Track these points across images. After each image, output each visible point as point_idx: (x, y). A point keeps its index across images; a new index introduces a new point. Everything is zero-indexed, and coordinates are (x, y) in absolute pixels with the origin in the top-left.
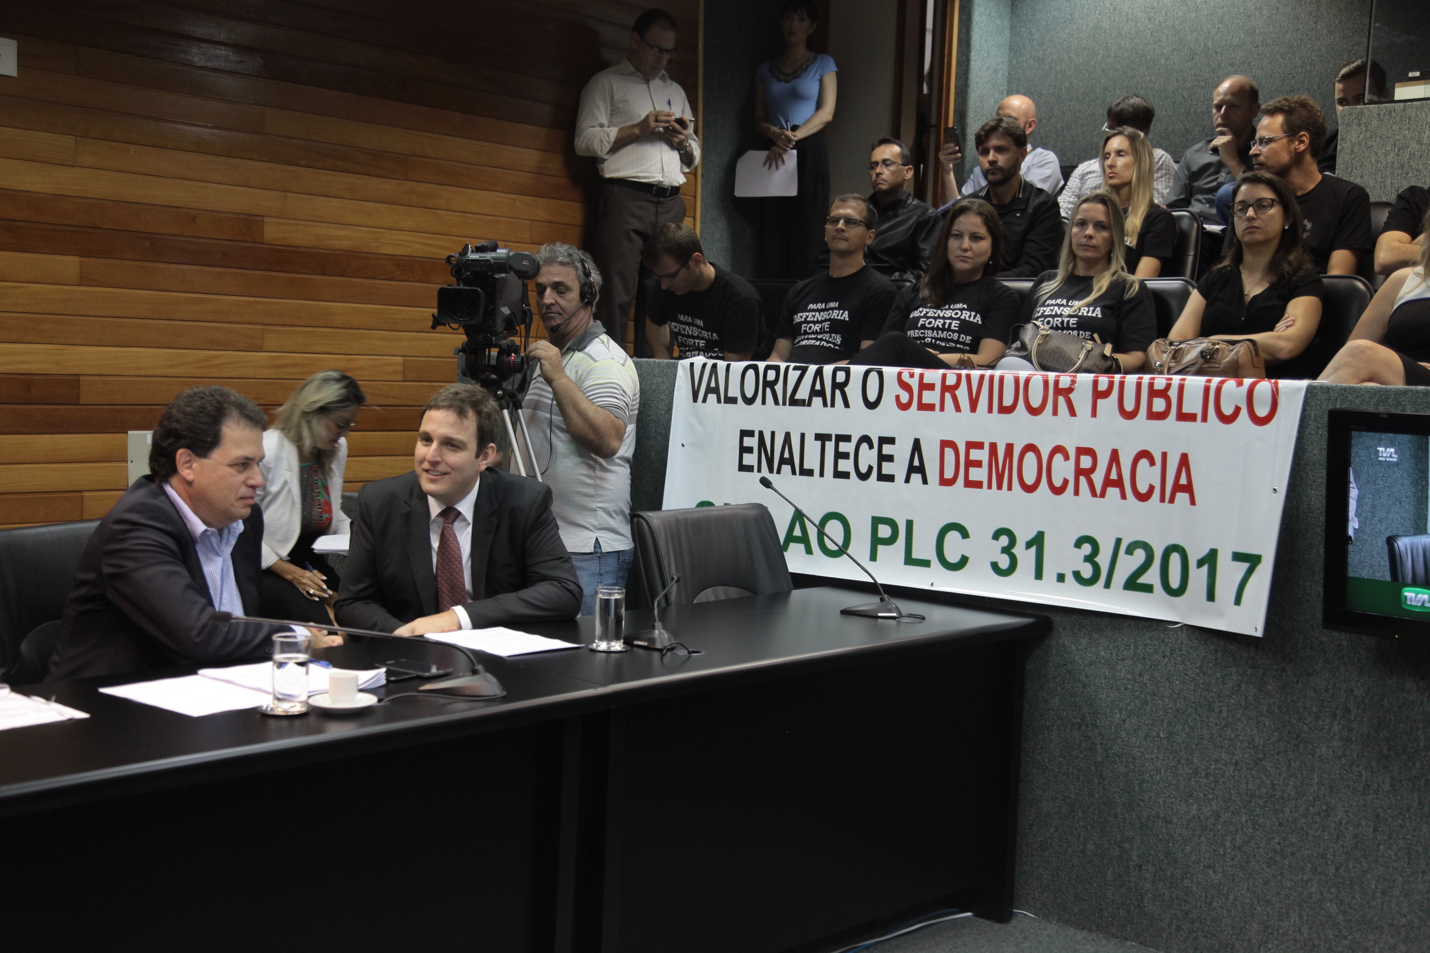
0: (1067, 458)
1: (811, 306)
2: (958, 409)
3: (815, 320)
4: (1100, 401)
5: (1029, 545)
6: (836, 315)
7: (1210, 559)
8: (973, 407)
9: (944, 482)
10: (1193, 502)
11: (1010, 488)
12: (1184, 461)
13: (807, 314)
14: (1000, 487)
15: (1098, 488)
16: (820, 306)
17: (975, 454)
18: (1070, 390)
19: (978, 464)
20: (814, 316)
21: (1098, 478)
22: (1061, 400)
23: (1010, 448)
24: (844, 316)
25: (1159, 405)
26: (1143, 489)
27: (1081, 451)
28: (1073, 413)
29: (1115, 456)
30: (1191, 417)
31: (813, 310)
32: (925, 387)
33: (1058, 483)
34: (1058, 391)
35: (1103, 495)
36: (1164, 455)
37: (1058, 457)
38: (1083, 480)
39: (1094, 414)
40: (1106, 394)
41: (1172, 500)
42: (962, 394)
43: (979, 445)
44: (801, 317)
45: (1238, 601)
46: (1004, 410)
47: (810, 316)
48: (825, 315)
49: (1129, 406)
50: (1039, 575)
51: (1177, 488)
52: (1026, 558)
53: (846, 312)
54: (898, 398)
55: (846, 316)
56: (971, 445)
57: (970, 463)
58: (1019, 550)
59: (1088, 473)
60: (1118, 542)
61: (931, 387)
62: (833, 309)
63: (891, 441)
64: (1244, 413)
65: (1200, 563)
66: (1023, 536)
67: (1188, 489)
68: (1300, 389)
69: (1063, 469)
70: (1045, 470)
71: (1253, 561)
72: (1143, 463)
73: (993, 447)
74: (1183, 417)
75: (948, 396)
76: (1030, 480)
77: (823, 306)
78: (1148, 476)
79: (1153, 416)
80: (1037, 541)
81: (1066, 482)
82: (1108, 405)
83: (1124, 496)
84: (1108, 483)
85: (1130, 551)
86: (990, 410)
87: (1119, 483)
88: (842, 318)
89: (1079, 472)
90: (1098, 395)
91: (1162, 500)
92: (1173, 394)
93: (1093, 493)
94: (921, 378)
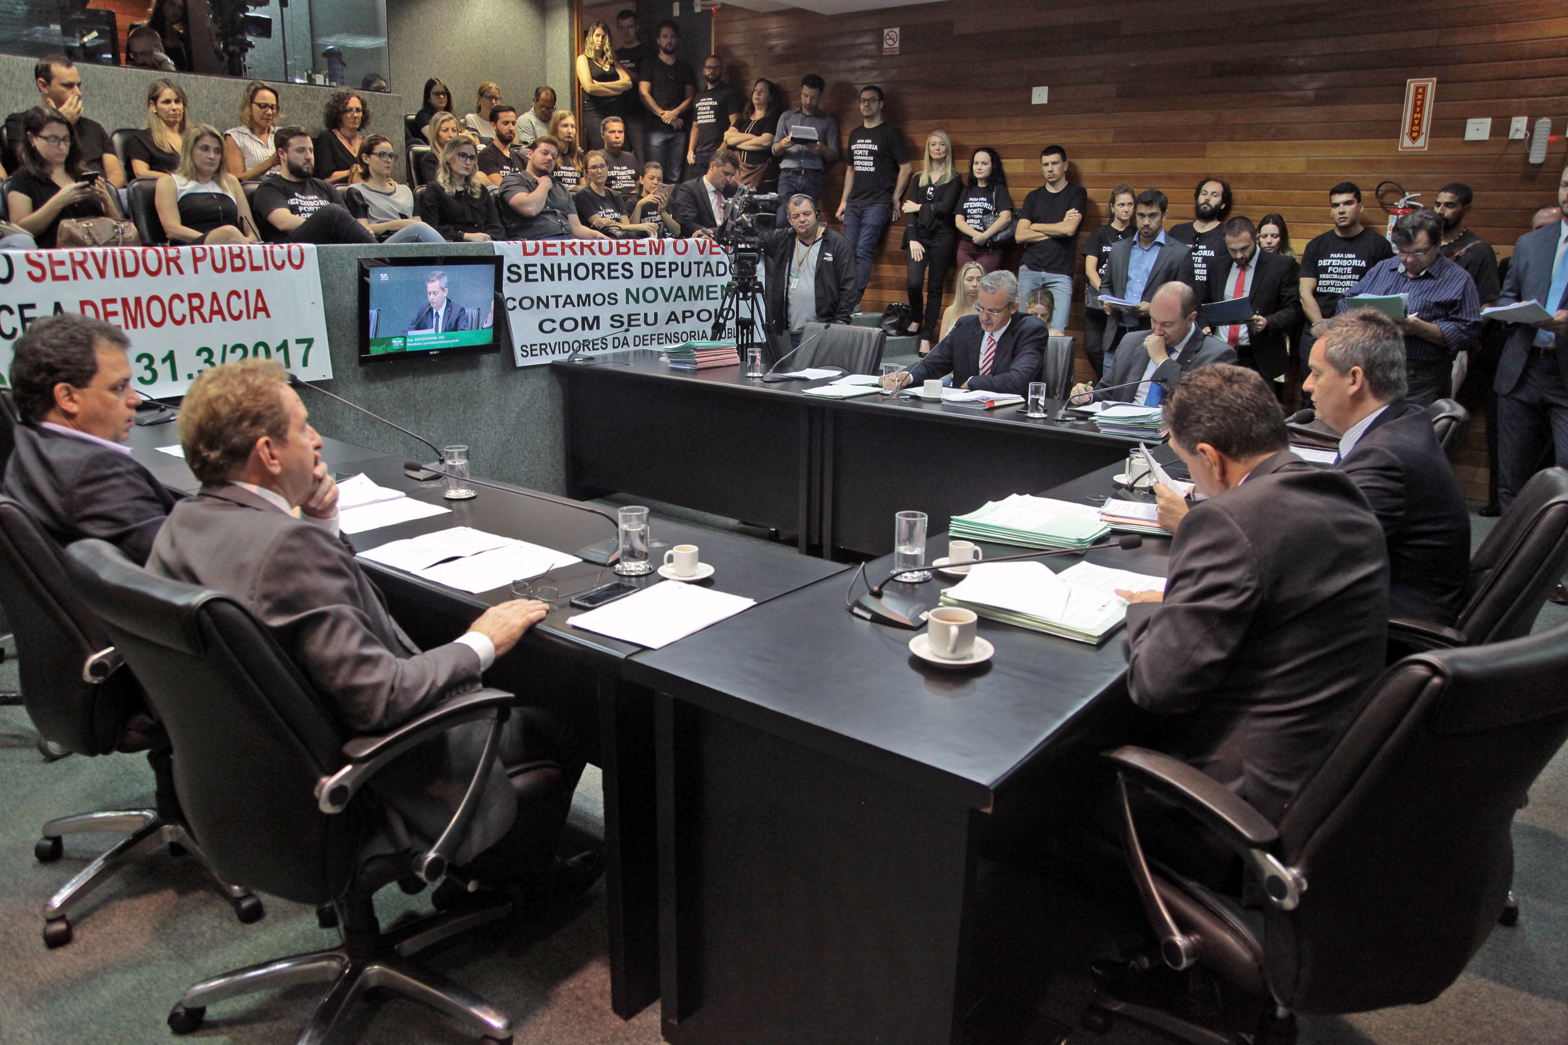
0: (182, 300)
2: (89, 276)
4: (199, 264)
5: (164, 361)
7: (284, 346)
8: (102, 274)
10: (268, 316)
11: (143, 326)
12: (259, 293)
14: (135, 326)
15: (207, 317)
17: (110, 308)
18: (178, 258)
19: (115, 314)
21: (206, 311)
22: (172, 265)
23: (138, 300)
25: (238, 263)
26: (236, 313)
27: (191, 296)
28: (181, 272)
29: (214, 296)
30: (259, 268)
32: (53, 263)
33: (178, 318)
34: (169, 260)
35: (211, 320)
36: (246, 292)
37: (176, 302)
38: (196, 314)
39: (196, 271)
40: (203, 259)
41: (255, 317)
42: (90, 266)
43: (113, 301)
45: (305, 363)
46: (127, 274)
49: (219, 265)
50: (175, 377)
51: (257, 309)
52: (163, 370)
54: (30, 274)
56: (105, 302)
57: (107, 314)
58: (157, 365)
59: (198, 309)
60: (225, 347)
61: (62, 263)
63: (32, 306)
64: (287, 263)
65: (278, 349)
66: (158, 356)
67: (265, 309)
69: (180, 309)
70: (168, 311)
71: (309, 342)
72: (234, 298)
73: (125, 301)
74: (254, 268)
75: (79, 269)
76: (157, 318)
78: (238, 305)
79: (235, 269)
80: (170, 357)
81: (184, 316)
82: (205, 266)
83: (224, 319)
84: (213, 313)
85: (233, 350)
86: (117, 275)
87: (220, 312)
89: (192, 309)
90: (196, 260)
91: (249, 317)
92: (246, 255)
93: (204, 320)
94: (50, 256)
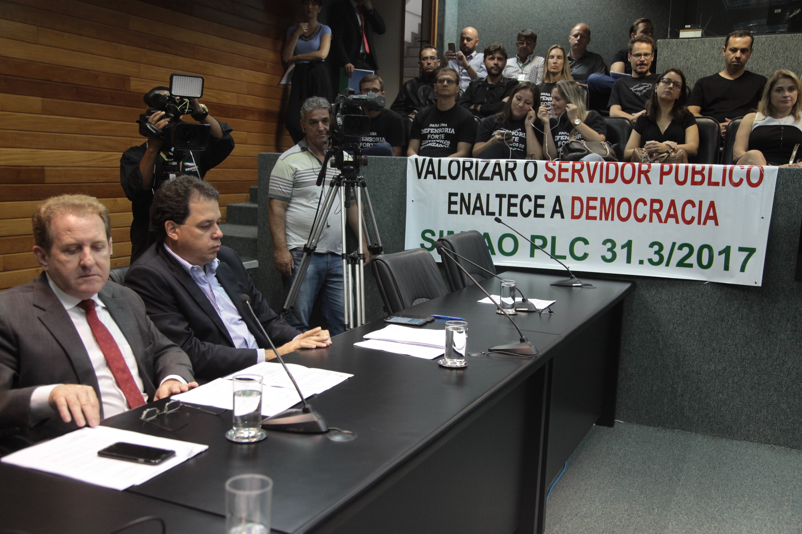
0: (645, 204)
1: (431, 125)
2: (582, 181)
3: (435, 132)
4: (664, 177)
5: (623, 247)
6: (447, 130)
7: (727, 251)
8: (591, 179)
9: (573, 217)
10: (717, 224)
11: (612, 219)
12: (712, 205)
13: (430, 129)
14: (607, 219)
15: (663, 219)
16: (436, 125)
17: (592, 203)
18: (648, 171)
19: (594, 208)
20: (434, 131)
21: (663, 214)
22: (642, 176)
23: (612, 200)
24: (452, 131)
25: (698, 178)
26: (688, 218)
27: (653, 201)
28: (649, 182)
29: (673, 203)
30: (717, 184)
31: (433, 128)
32: (561, 170)
33: (640, 216)
34: (641, 172)
35: (666, 221)
36: (701, 203)
37: (641, 204)
38: (654, 215)
39: (661, 182)
40: (669, 173)
41: (705, 223)
42: (585, 174)
43: (595, 199)
44: (427, 131)
45: (743, 269)
46: (608, 181)
47: (432, 130)
48: (440, 130)
49: (681, 178)
50: (629, 261)
51: (708, 217)
52: (622, 254)
53: (453, 129)
54: (546, 176)
55: (453, 131)
56: (589, 199)
57: (589, 208)
58: (617, 250)
59: (657, 212)
60: (674, 244)
61: (566, 170)
62: (445, 127)
63: (543, 197)
64: (745, 181)
65: (720, 253)
66: (620, 242)
67: (715, 218)
68: (775, 170)
69: (643, 210)
70: (632, 210)
71: (751, 251)
72: (689, 206)
73: (603, 200)
74: (710, 183)
75: (576, 175)
76: (624, 214)
77: (438, 125)
78: (691, 212)
79: (694, 183)
80: (628, 245)
81: (645, 216)
82: (669, 179)
83: (677, 222)
84: (668, 216)
85: (681, 248)
86: (601, 181)
87: (675, 216)
88: (451, 133)
89: (652, 211)
90: (663, 173)
91: (699, 223)
92: (706, 173)
93: (660, 221)
94: (560, 166)
